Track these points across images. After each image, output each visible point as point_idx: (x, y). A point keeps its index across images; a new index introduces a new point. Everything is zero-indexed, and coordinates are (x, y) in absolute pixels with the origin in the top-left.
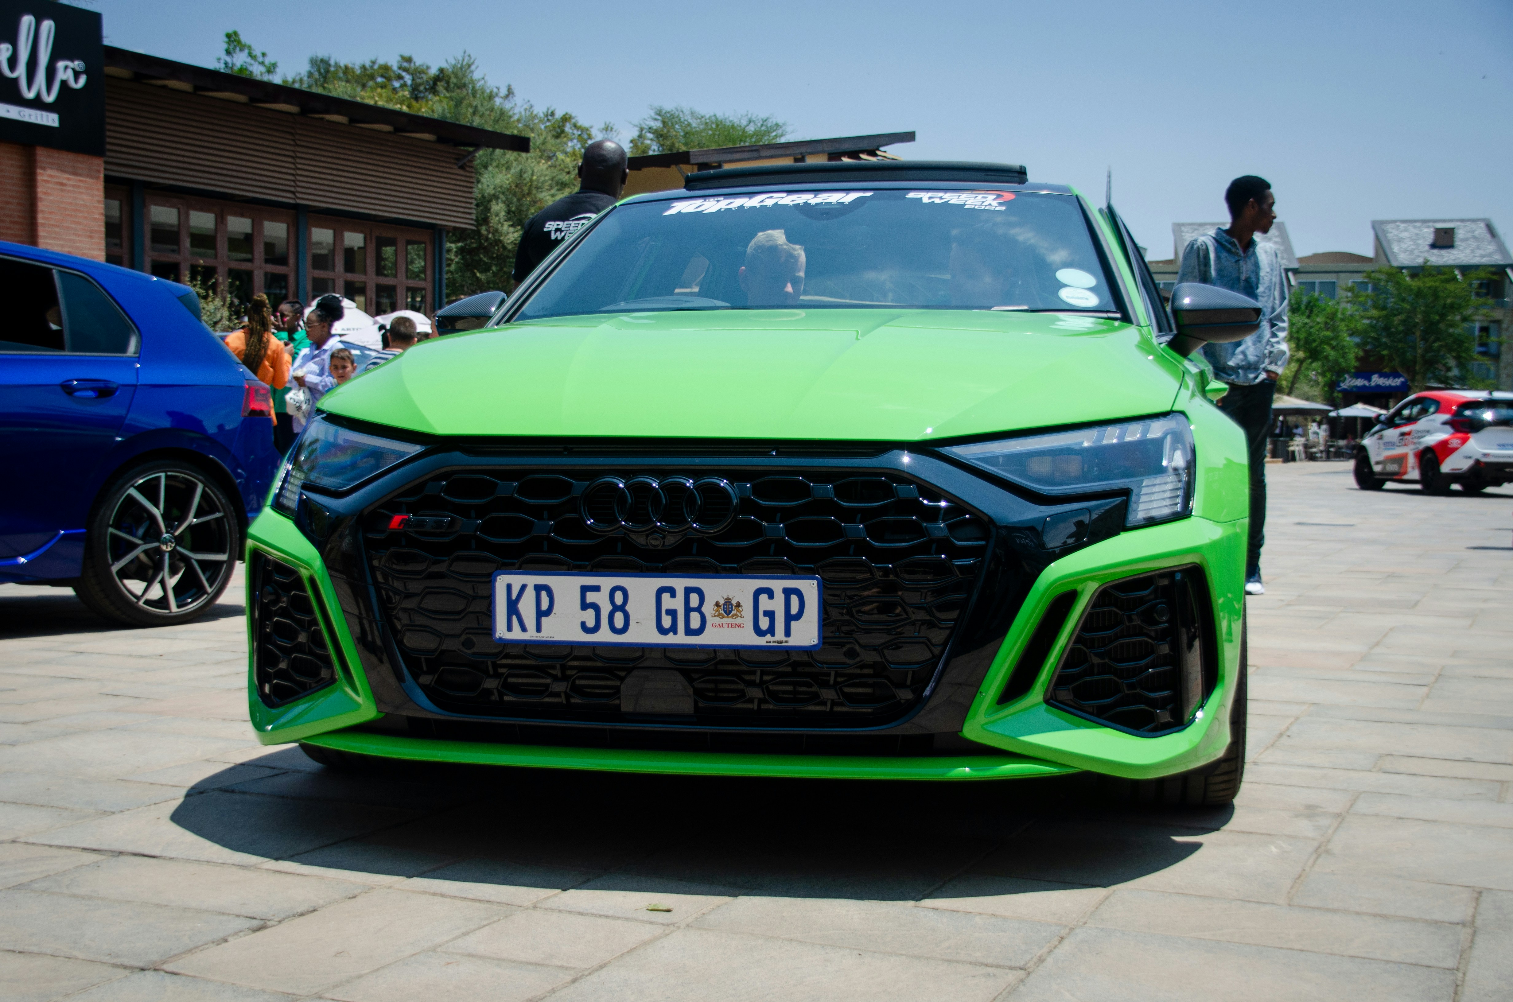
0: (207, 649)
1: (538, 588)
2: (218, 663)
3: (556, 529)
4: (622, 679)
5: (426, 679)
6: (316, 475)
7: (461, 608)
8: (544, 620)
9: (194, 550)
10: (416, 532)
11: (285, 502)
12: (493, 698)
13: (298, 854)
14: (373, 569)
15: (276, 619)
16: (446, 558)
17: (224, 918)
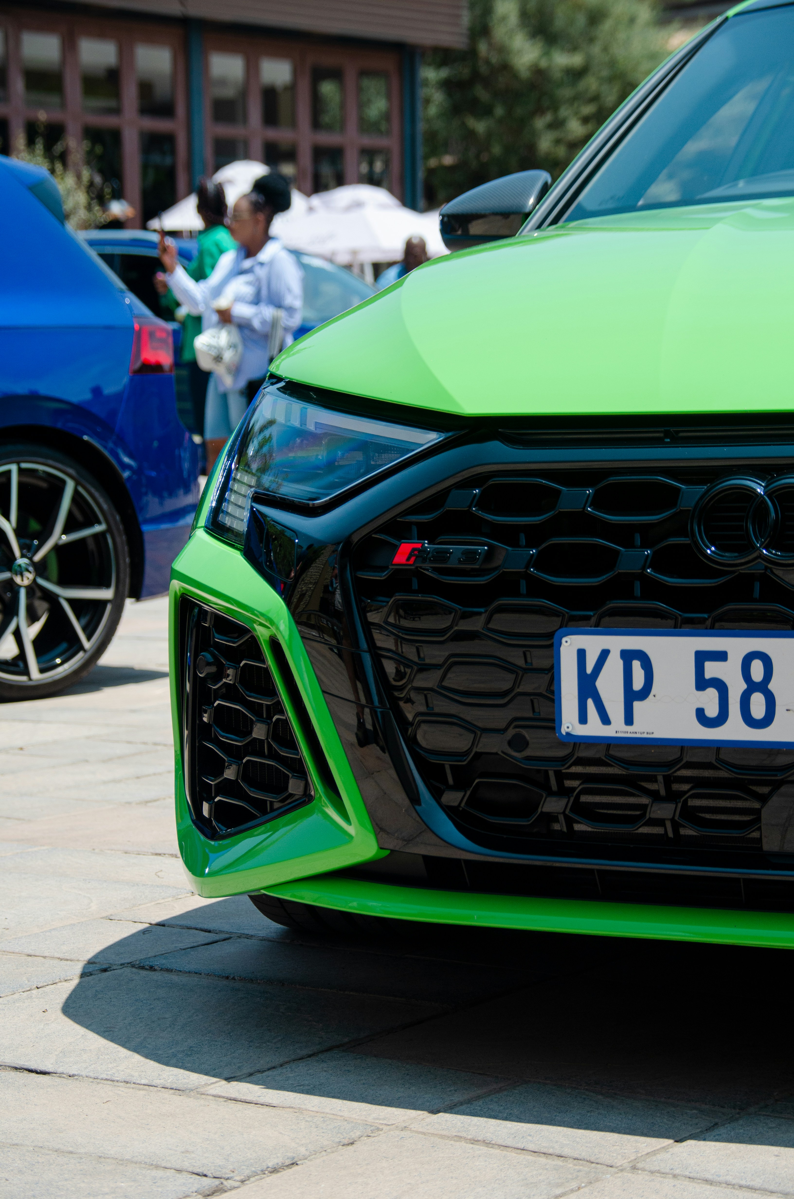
0: (88, 738)
1: (628, 656)
2: (108, 760)
3: (655, 562)
4: (764, 799)
5: (453, 798)
6: (271, 478)
7: (506, 686)
8: (637, 705)
9: (64, 582)
10: (435, 569)
11: (228, 521)
12: (556, 827)
13: (259, 1071)
14: (368, 626)
15: (217, 702)
16: (482, 610)
17: (160, 1173)
